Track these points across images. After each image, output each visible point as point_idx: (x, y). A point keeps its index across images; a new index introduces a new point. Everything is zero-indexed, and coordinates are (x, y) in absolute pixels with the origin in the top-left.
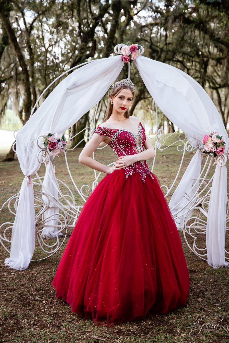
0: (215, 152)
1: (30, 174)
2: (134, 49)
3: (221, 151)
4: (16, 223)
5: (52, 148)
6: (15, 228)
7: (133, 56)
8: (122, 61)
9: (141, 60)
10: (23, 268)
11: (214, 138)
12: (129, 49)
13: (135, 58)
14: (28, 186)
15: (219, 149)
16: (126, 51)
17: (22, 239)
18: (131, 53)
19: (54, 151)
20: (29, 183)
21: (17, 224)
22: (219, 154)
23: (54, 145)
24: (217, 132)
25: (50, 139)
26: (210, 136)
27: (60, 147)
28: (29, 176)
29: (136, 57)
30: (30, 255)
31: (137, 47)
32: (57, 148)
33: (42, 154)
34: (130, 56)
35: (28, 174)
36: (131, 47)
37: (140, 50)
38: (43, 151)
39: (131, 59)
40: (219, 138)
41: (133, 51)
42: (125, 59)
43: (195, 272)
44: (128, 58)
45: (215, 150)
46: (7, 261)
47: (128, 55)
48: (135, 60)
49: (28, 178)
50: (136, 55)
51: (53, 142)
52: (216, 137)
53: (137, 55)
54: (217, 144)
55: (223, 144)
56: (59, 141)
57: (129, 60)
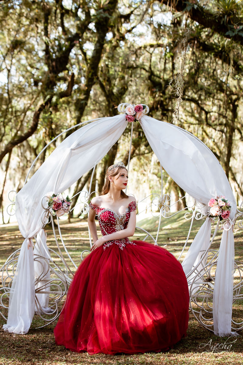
0: (220, 215)
1: (30, 236)
2: (140, 109)
3: (227, 215)
4: (14, 288)
5: (56, 208)
6: (13, 294)
7: (137, 116)
8: (126, 120)
9: (146, 120)
10: (24, 332)
11: (220, 202)
12: (134, 109)
13: (139, 118)
14: (28, 249)
15: (225, 213)
16: (131, 110)
17: (21, 305)
18: (136, 113)
19: (58, 212)
20: (30, 246)
21: (15, 290)
22: (224, 217)
23: (59, 206)
24: (222, 195)
25: (55, 199)
26: (216, 200)
27: (65, 207)
28: (30, 239)
29: (141, 116)
30: (30, 320)
31: (142, 107)
32: (61, 209)
33: (45, 215)
34: (135, 115)
35: (28, 237)
36: (136, 107)
37: (145, 109)
38: (46, 211)
39: (135, 119)
40: (224, 202)
41: (138, 111)
42: (129, 118)
43: (200, 338)
44: (133, 117)
45: (221, 214)
46: (5, 327)
47: (133, 115)
48: (140, 120)
49: (28, 241)
50: (140, 114)
51: (58, 202)
52: (221, 201)
53: (142, 115)
54: (223, 208)
55: (228, 207)
56: (64, 202)
57: (134, 120)
